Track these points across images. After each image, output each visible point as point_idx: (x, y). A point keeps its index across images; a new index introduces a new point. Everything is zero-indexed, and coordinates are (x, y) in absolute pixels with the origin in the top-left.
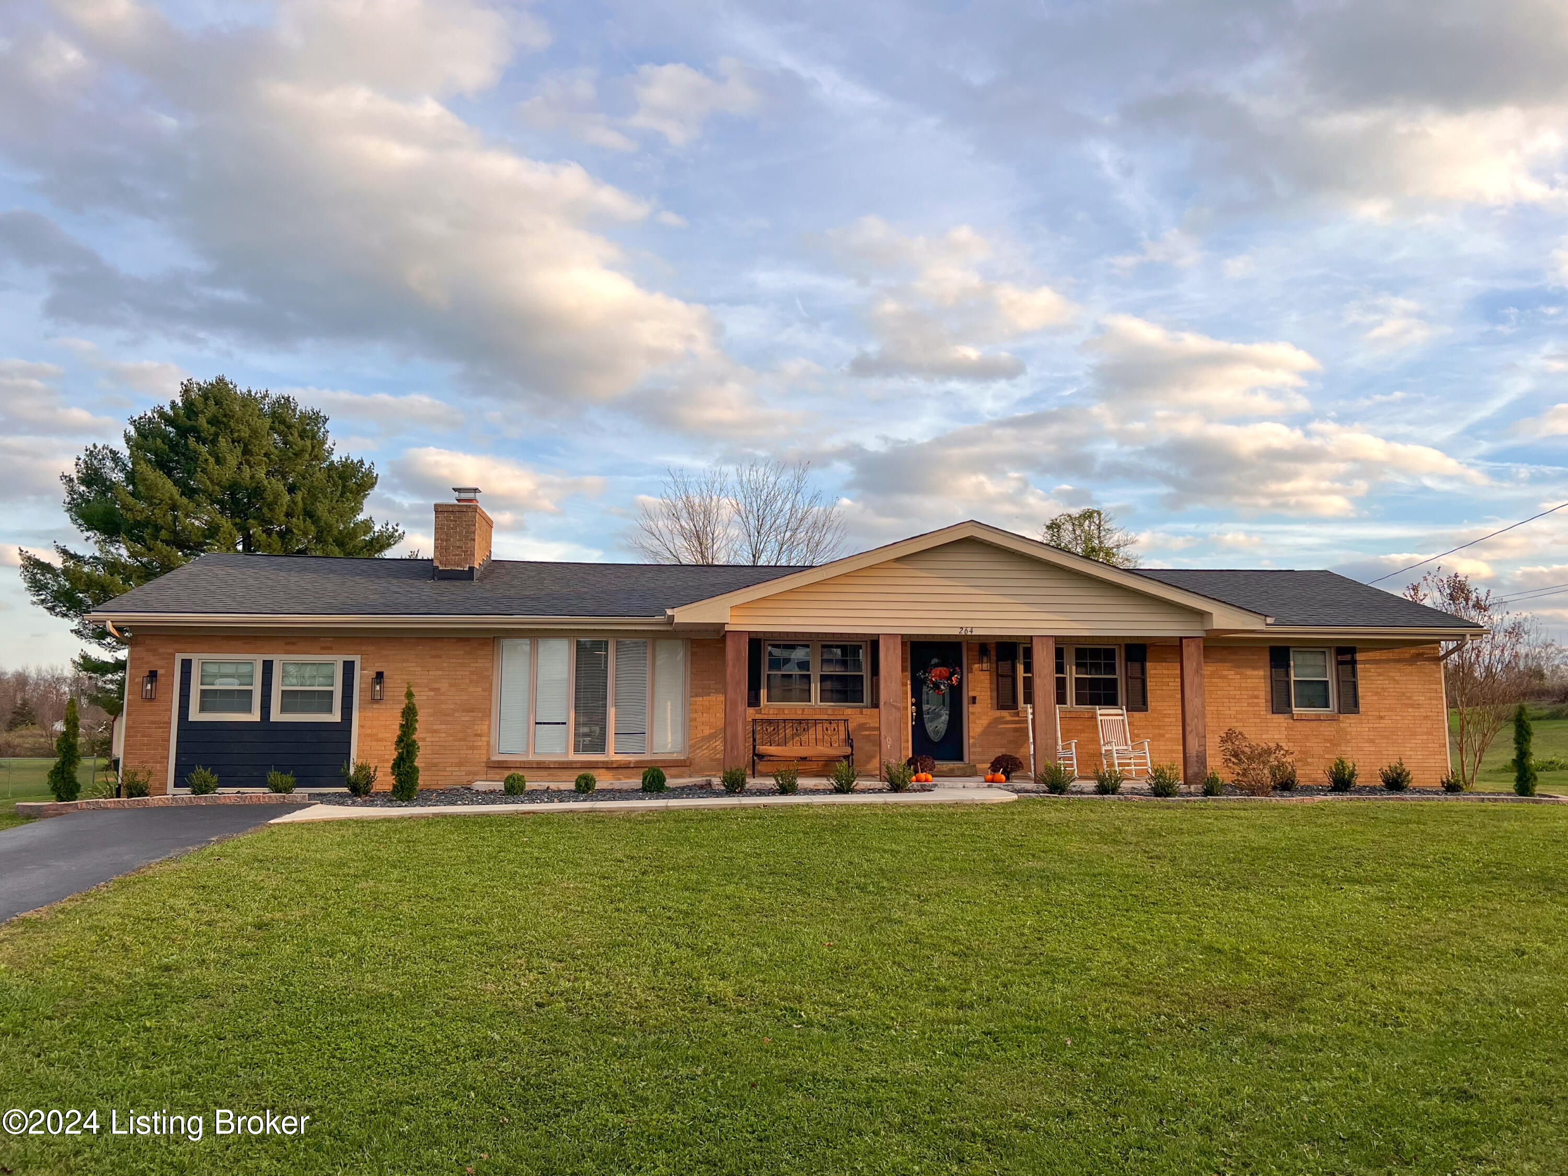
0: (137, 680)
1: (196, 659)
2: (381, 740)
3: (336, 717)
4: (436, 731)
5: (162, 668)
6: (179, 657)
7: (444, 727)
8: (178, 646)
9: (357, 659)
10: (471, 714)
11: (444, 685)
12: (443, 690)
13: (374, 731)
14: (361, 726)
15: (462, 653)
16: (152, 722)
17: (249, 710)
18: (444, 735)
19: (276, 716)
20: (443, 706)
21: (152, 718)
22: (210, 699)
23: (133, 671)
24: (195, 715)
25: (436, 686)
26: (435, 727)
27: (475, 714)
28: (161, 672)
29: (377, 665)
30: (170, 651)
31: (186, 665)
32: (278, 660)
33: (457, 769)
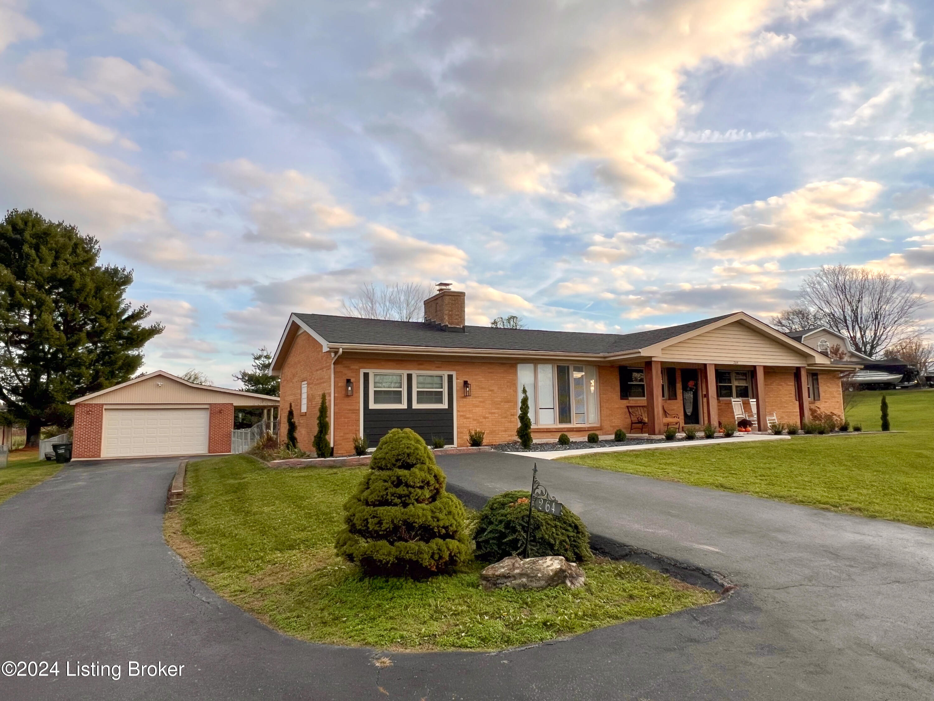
0: (340, 384)
1: (371, 372)
2: (468, 418)
3: (445, 406)
4: (494, 413)
5: (353, 377)
6: (362, 371)
7: (497, 411)
8: (361, 365)
9: (454, 373)
10: (509, 404)
11: (495, 388)
12: (495, 391)
13: (464, 414)
14: (458, 411)
15: (502, 371)
16: (350, 410)
17: (400, 402)
18: (497, 415)
19: (415, 406)
20: (496, 399)
21: (349, 407)
22: (380, 396)
23: (336, 379)
24: (372, 406)
25: (492, 389)
26: (493, 411)
27: (511, 404)
28: (352, 380)
29: (464, 377)
30: (357, 367)
31: (366, 375)
32: (415, 373)
33: (504, 433)
